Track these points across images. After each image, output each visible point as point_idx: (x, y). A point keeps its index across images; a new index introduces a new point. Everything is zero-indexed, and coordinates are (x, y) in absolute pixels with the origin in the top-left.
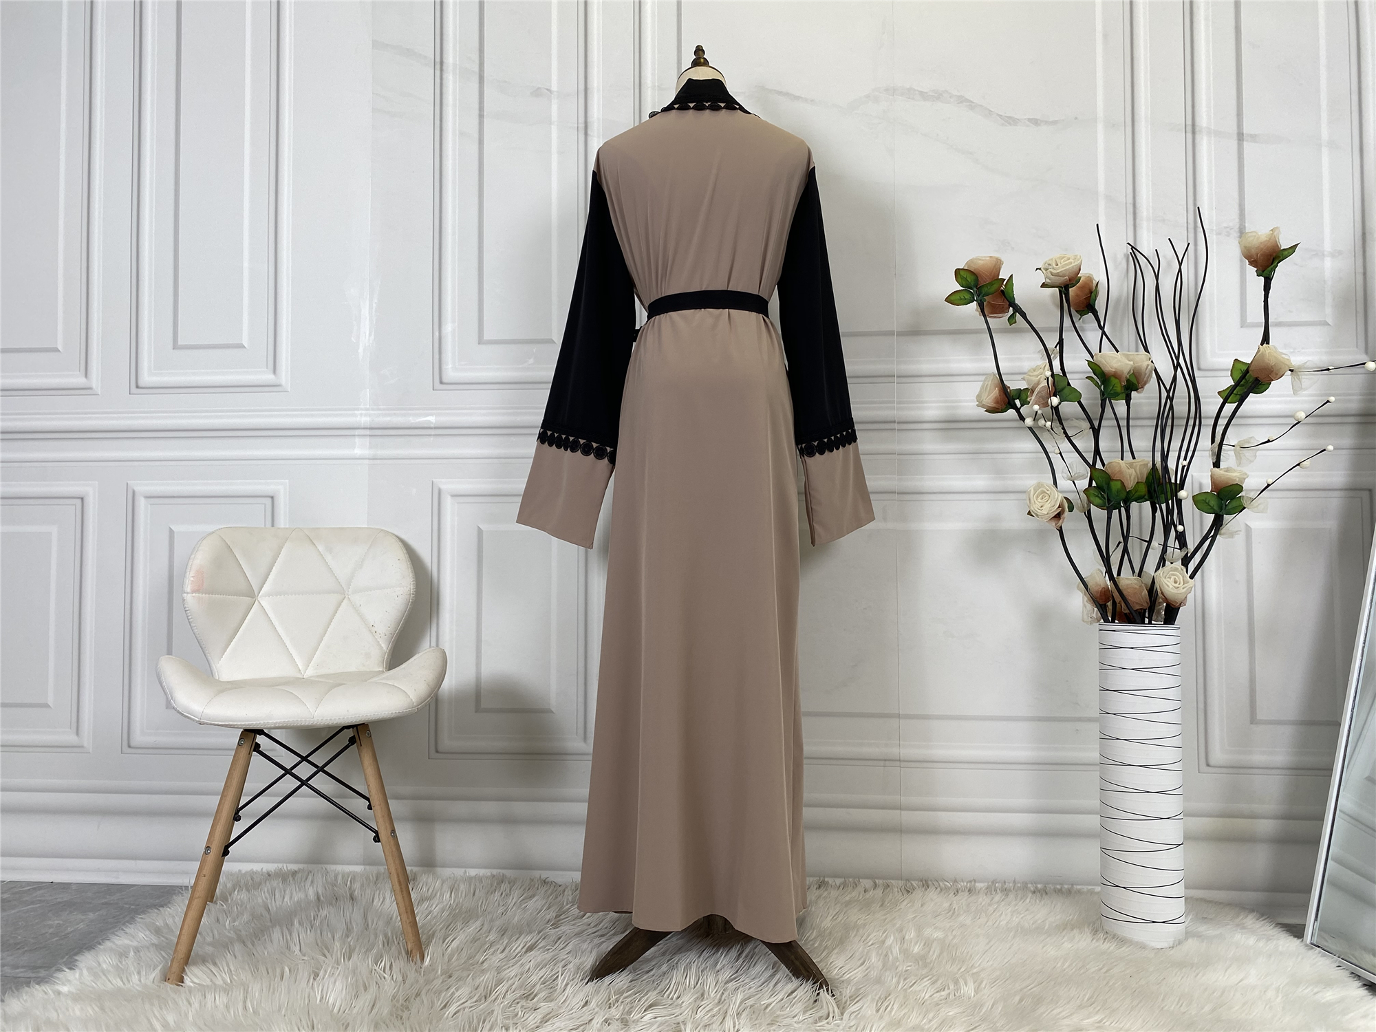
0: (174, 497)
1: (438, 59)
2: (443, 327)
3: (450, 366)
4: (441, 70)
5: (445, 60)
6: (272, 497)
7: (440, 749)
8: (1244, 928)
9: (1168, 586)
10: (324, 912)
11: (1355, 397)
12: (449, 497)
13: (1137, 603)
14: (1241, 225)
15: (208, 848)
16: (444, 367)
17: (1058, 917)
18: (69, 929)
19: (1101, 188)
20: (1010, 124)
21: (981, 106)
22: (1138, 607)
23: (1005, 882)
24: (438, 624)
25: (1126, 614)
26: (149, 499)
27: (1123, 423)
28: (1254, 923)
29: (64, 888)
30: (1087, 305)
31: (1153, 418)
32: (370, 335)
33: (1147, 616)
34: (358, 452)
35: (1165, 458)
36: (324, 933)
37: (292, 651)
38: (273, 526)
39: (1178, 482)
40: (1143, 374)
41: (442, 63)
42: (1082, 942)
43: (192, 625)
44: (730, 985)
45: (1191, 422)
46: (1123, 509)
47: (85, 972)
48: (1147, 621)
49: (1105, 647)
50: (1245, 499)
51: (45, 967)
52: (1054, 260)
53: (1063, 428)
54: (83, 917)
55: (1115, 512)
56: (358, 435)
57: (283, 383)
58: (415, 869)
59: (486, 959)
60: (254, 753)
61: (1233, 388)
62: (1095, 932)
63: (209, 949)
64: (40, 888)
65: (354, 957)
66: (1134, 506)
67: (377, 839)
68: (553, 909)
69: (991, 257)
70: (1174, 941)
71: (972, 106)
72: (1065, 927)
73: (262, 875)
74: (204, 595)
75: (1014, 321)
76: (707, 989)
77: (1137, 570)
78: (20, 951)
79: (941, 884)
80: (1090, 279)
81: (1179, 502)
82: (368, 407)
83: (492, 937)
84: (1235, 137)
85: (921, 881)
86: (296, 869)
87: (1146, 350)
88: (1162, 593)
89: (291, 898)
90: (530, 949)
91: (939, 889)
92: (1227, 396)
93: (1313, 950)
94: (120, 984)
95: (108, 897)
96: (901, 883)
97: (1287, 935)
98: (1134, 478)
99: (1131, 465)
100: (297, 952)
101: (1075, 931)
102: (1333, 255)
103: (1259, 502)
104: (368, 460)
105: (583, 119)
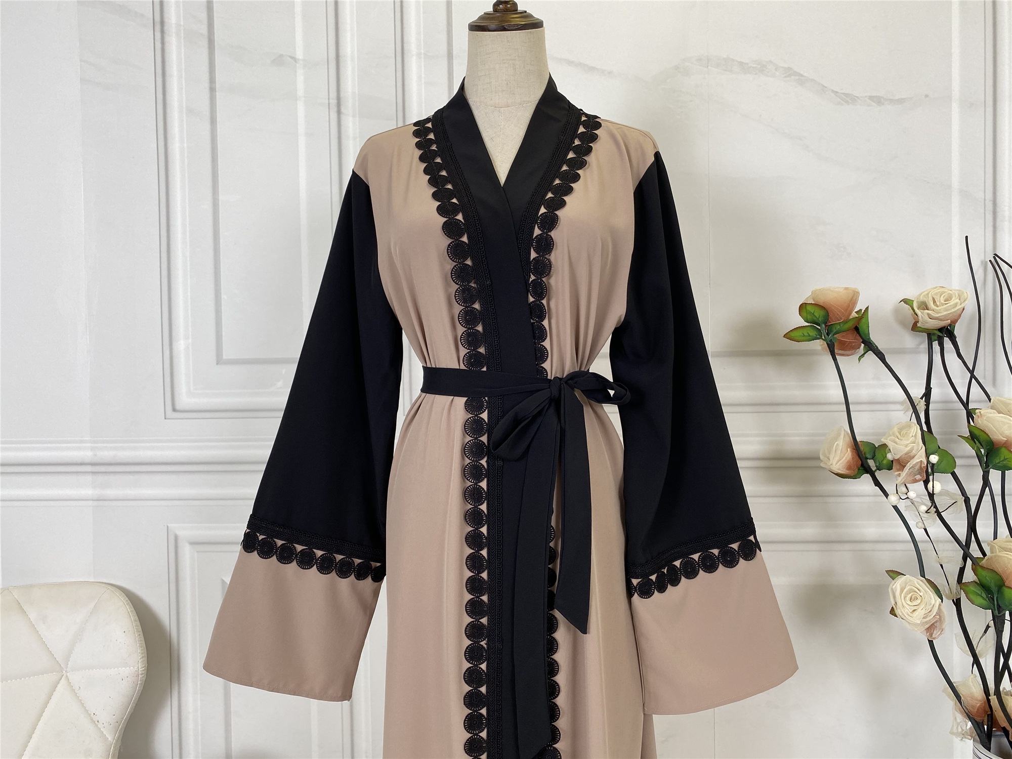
1: (158, 18)
2: (174, 344)
3: (184, 390)
5: (166, 20)
12: (188, 545)
16: (177, 391)
19: (955, 180)
20: (847, 102)
21: (813, 80)
34: (80, 491)
41: (162, 23)
69: (846, 289)
71: (801, 80)
75: (865, 357)
82: (88, 439)
104: (92, 502)
105: (335, 94)
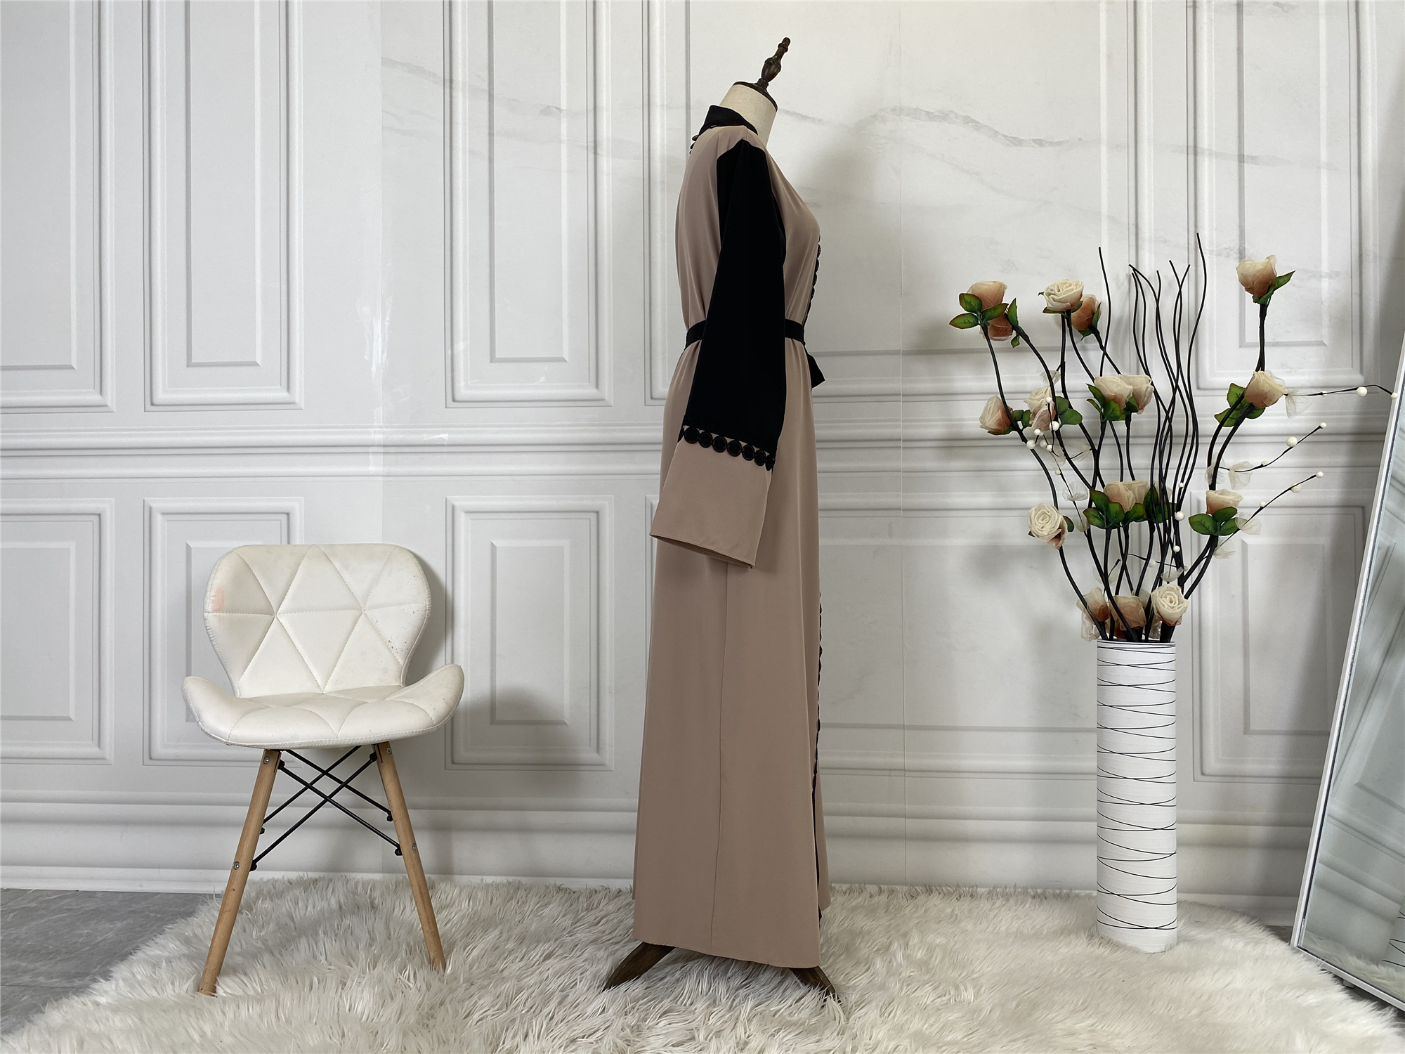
0: (190, 513)
1: (447, 77)
2: (455, 346)
3: (463, 384)
4: (451, 88)
5: (454, 78)
6: (288, 514)
7: (456, 761)
8: (1234, 931)
9: (1164, 606)
10: (347, 922)
11: (1350, 416)
12: (463, 513)
13: (1134, 621)
14: (1240, 246)
15: (236, 863)
16: (457, 385)
17: (1056, 922)
18: (99, 939)
19: (1104, 209)
20: (1015, 144)
21: (986, 126)
22: (1134, 625)
23: (1006, 887)
24: (453, 638)
25: (1124, 632)
26: (166, 516)
27: (1123, 441)
28: (1244, 926)
29: (90, 897)
30: (1090, 327)
31: (1153, 437)
32: (383, 353)
33: (1144, 632)
34: (372, 469)
35: (1163, 479)
36: (349, 943)
37: (311, 666)
38: (289, 543)
39: (1176, 502)
40: (1143, 396)
41: (451, 81)
42: (1079, 947)
43: (214, 643)
44: (741, 991)
45: (1189, 441)
46: (1122, 529)
47: (121, 983)
48: (1143, 637)
49: (1102, 663)
50: (1239, 520)
51: (78, 977)
52: (1056, 287)
53: (1064, 451)
54: (111, 926)
55: (1114, 531)
56: (373, 453)
57: (297, 400)
58: (433, 877)
59: (506, 967)
60: (279, 771)
61: (1229, 412)
62: (1091, 936)
63: (239, 959)
64: (66, 897)
65: (379, 967)
66: (1133, 526)
67: (398, 852)
68: (568, 916)
69: (994, 282)
70: (1166, 946)
71: (977, 126)
72: (1063, 932)
73: (284, 883)
74: (224, 614)
75: (1017, 343)
76: (718, 997)
77: (1135, 588)
78: (53, 961)
79: (944, 889)
80: (1092, 300)
81: (1176, 523)
82: (382, 424)
83: (510, 945)
84: (1236, 159)
85: (925, 886)
86: (317, 877)
87: (1147, 373)
88: (1158, 612)
89: (314, 907)
90: (548, 957)
91: (942, 894)
92: (1223, 420)
93: (1298, 954)
94: (155, 994)
95: (133, 905)
96: (905, 888)
97: (1274, 939)
98: (1133, 500)
99: (1129, 487)
100: (323, 961)
101: (1071, 936)
102: (1330, 276)
103: (1252, 524)
104: (382, 477)
105: (593, 138)
